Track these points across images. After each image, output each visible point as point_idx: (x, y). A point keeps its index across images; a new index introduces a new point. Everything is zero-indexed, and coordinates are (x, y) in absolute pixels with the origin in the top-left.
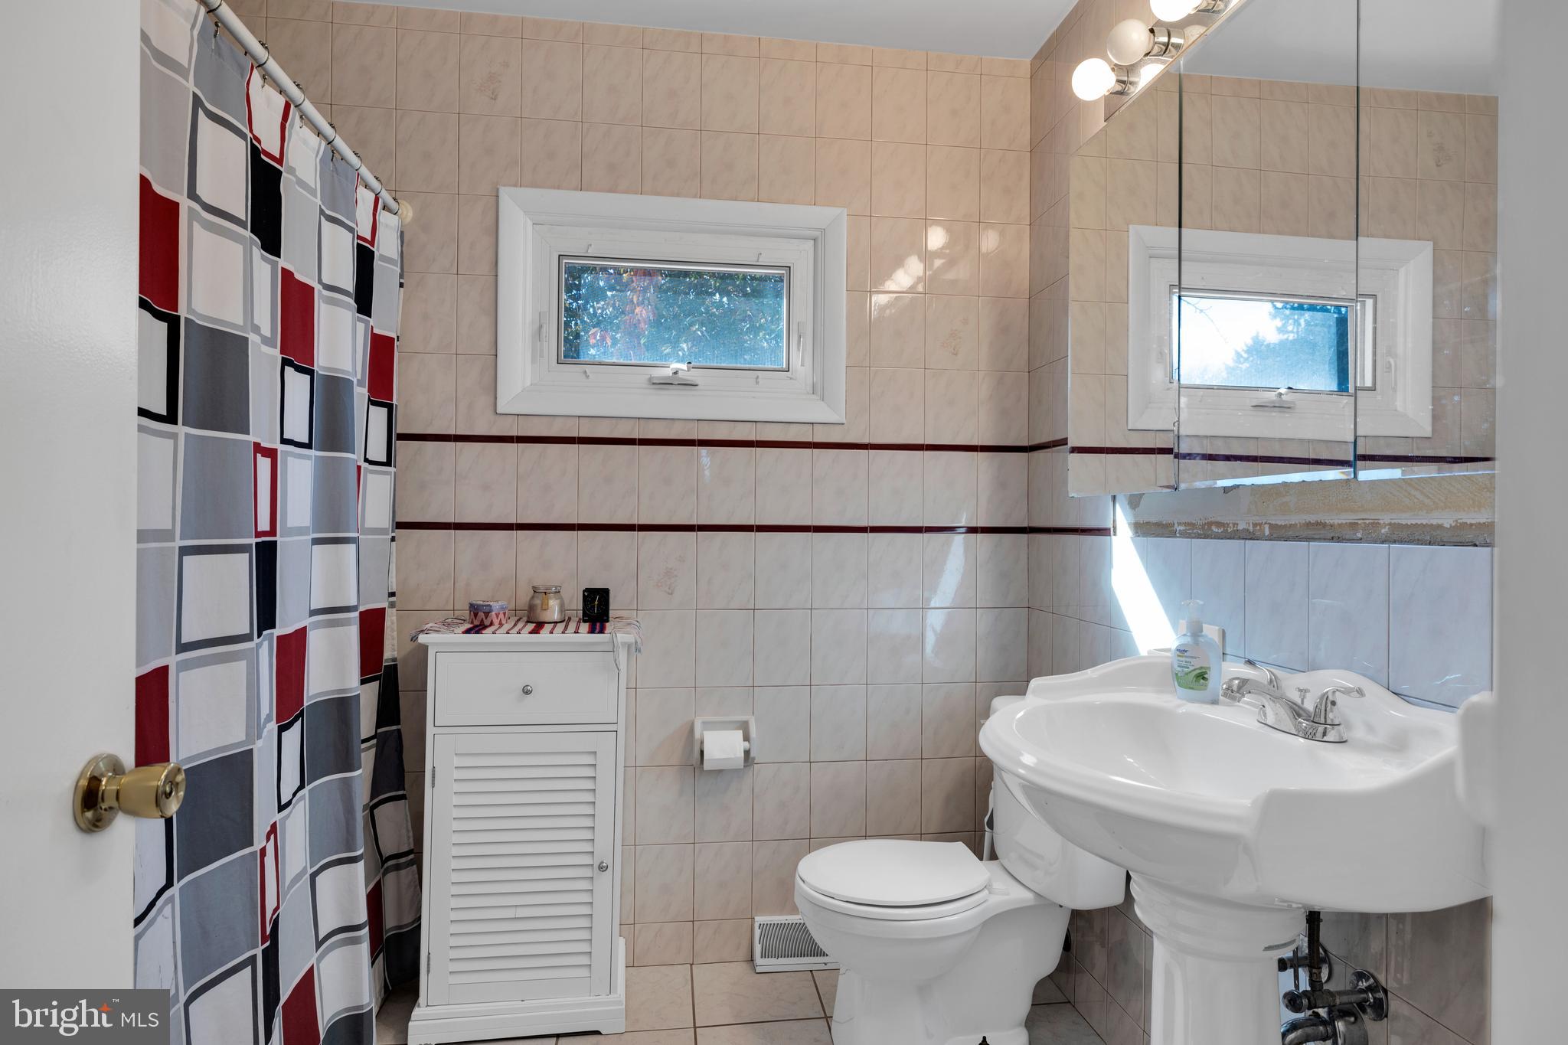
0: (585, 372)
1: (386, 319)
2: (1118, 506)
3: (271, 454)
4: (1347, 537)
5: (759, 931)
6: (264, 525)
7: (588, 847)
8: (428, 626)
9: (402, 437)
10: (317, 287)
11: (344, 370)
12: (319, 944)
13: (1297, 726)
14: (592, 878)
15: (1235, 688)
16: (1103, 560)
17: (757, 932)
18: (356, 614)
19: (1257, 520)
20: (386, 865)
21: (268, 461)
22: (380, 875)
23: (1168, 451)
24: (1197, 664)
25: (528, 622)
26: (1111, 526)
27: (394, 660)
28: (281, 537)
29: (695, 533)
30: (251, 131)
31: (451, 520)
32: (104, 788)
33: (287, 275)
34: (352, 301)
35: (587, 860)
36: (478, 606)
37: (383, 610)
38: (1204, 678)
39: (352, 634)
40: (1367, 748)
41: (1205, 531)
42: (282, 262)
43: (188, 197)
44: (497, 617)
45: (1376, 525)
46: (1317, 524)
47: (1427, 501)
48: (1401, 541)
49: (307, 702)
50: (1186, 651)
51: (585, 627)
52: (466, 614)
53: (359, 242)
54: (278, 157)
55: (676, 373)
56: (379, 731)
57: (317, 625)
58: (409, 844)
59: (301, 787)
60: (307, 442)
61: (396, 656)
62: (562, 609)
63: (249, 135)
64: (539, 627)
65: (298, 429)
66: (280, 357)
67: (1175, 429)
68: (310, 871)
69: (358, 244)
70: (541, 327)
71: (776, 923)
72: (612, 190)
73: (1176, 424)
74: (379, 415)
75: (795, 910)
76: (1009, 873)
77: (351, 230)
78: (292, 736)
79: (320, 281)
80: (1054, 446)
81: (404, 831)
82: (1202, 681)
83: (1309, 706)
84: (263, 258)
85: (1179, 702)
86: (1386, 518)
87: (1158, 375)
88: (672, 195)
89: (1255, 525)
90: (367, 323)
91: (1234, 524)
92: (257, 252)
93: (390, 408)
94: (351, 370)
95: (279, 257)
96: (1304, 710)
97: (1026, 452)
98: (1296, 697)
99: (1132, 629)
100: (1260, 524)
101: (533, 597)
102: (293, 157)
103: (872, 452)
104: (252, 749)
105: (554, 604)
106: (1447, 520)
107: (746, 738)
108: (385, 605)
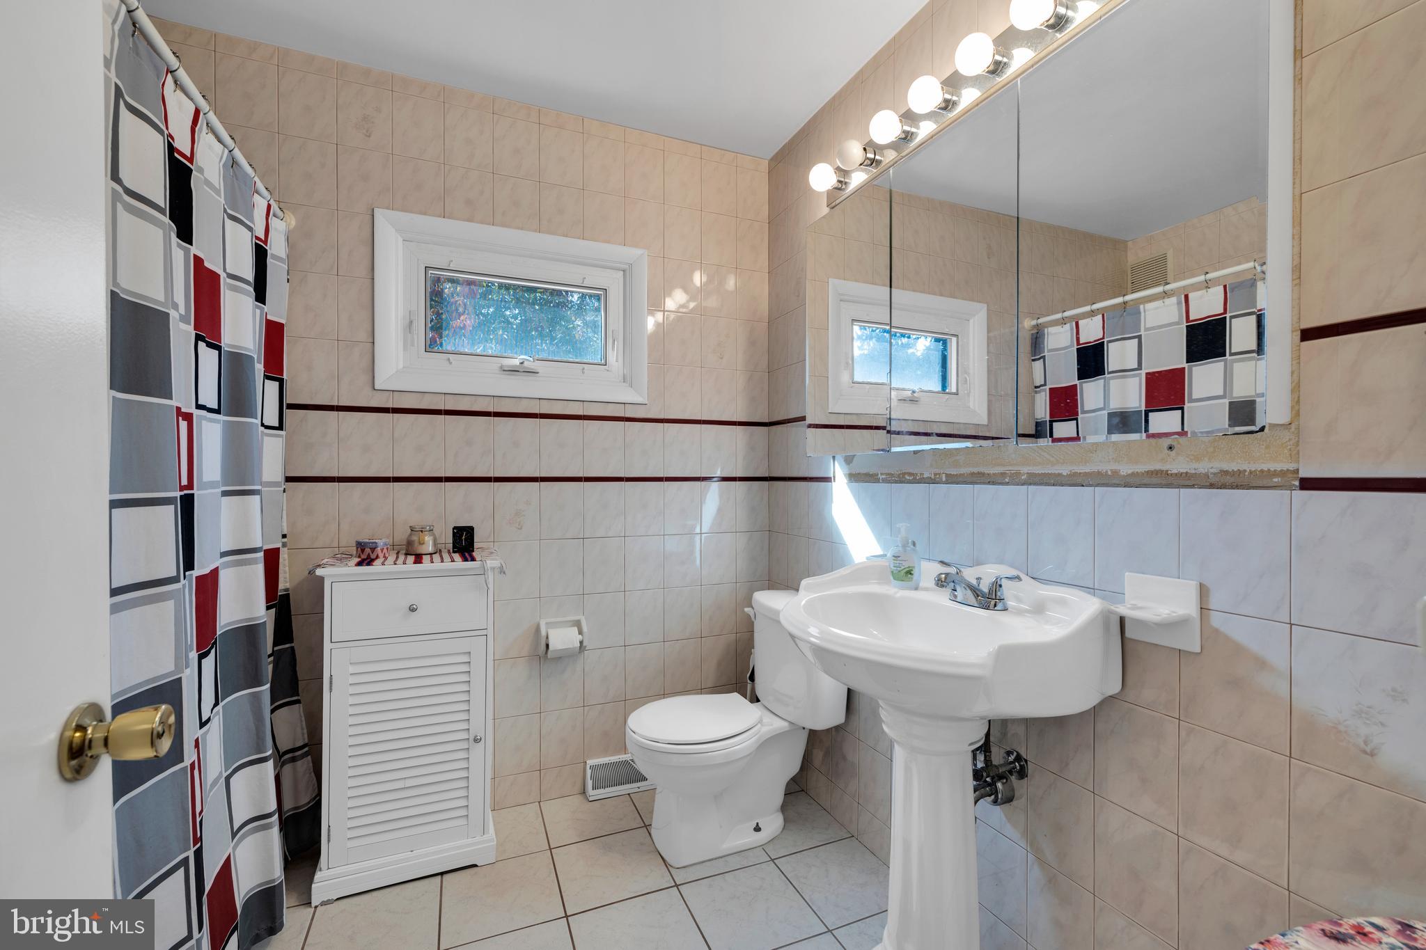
0: (449, 359)
1: (276, 309)
2: (836, 462)
3: (188, 417)
4: (999, 482)
5: (590, 771)
6: (185, 482)
7: (464, 726)
8: (324, 561)
9: (292, 406)
10: (223, 275)
11: (246, 348)
12: (234, 835)
13: (980, 603)
14: (468, 749)
15: (943, 580)
16: (827, 498)
17: (589, 772)
18: (261, 554)
19: (937, 471)
20: (283, 759)
21: (185, 423)
22: (279, 768)
23: (883, 428)
24: (906, 565)
25: (406, 554)
26: (832, 476)
27: (287, 590)
28: (198, 490)
29: (538, 483)
30: (167, 128)
31: (335, 474)
32: (90, 736)
33: (198, 261)
34: (252, 289)
35: (464, 735)
36: (365, 543)
37: (277, 550)
38: (911, 574)
39: (259, 570)
40: (1020, 612)
41: (900, 479)
42: (194, 250)
43: (111, 179)
44: (382, 552)
45: (1018, 474)
46: (979, 473)
47: (1052, 459)
48: (1035, 484)
49: (220, 631)
50: (899, 557)
51: (457, 556)
52: (354, 551)
53: (257, 242)
54: (189, 156)
55: (522, 363)
56: (276, 649)
57: (227, 565)
58: (304, 739)
59: (216, 704)
60: (217, 408)
61: (288, 587)
62: (435, 544)
63: (166, 132)
64: (418, 559)
65: (209, 396)
66: (194, 333)
67: (888, 412)
68: (225, 775)
69: (256, 243)
70: (411, 322)
71: (602, 763)
72: (470, 220)
73: (888, 409)
74: (273, 387)
75: (625, 750)
76: (768, 709)
77: (250, 229)
78: (208, 663)
79: (225, 270)
80: (788, 423)
81: (299, 730)
82: (909, 576)
83: (985, 587)
84: (179, 246)
85: (896, 590)
86: (1025, 470)
87: (845, 378)
88: (518, 228)
89: (935, 474)
90: (262, 310)
91: (921, 474)
92: (174, 239)
93: (281, 381)
94: (252, 348)
95: (191, 244)
96: (981, 591)
97: (767, 426)
98: (974, 582)
99: (847, 543)
100: (939, 474)
101: (411, 535)
102: (200, 159)
103: (666, 425)
104: (181, 678)
105: (429, 540)
106: (1064, 470)
107: (580, 633)
108: (279, 545)
